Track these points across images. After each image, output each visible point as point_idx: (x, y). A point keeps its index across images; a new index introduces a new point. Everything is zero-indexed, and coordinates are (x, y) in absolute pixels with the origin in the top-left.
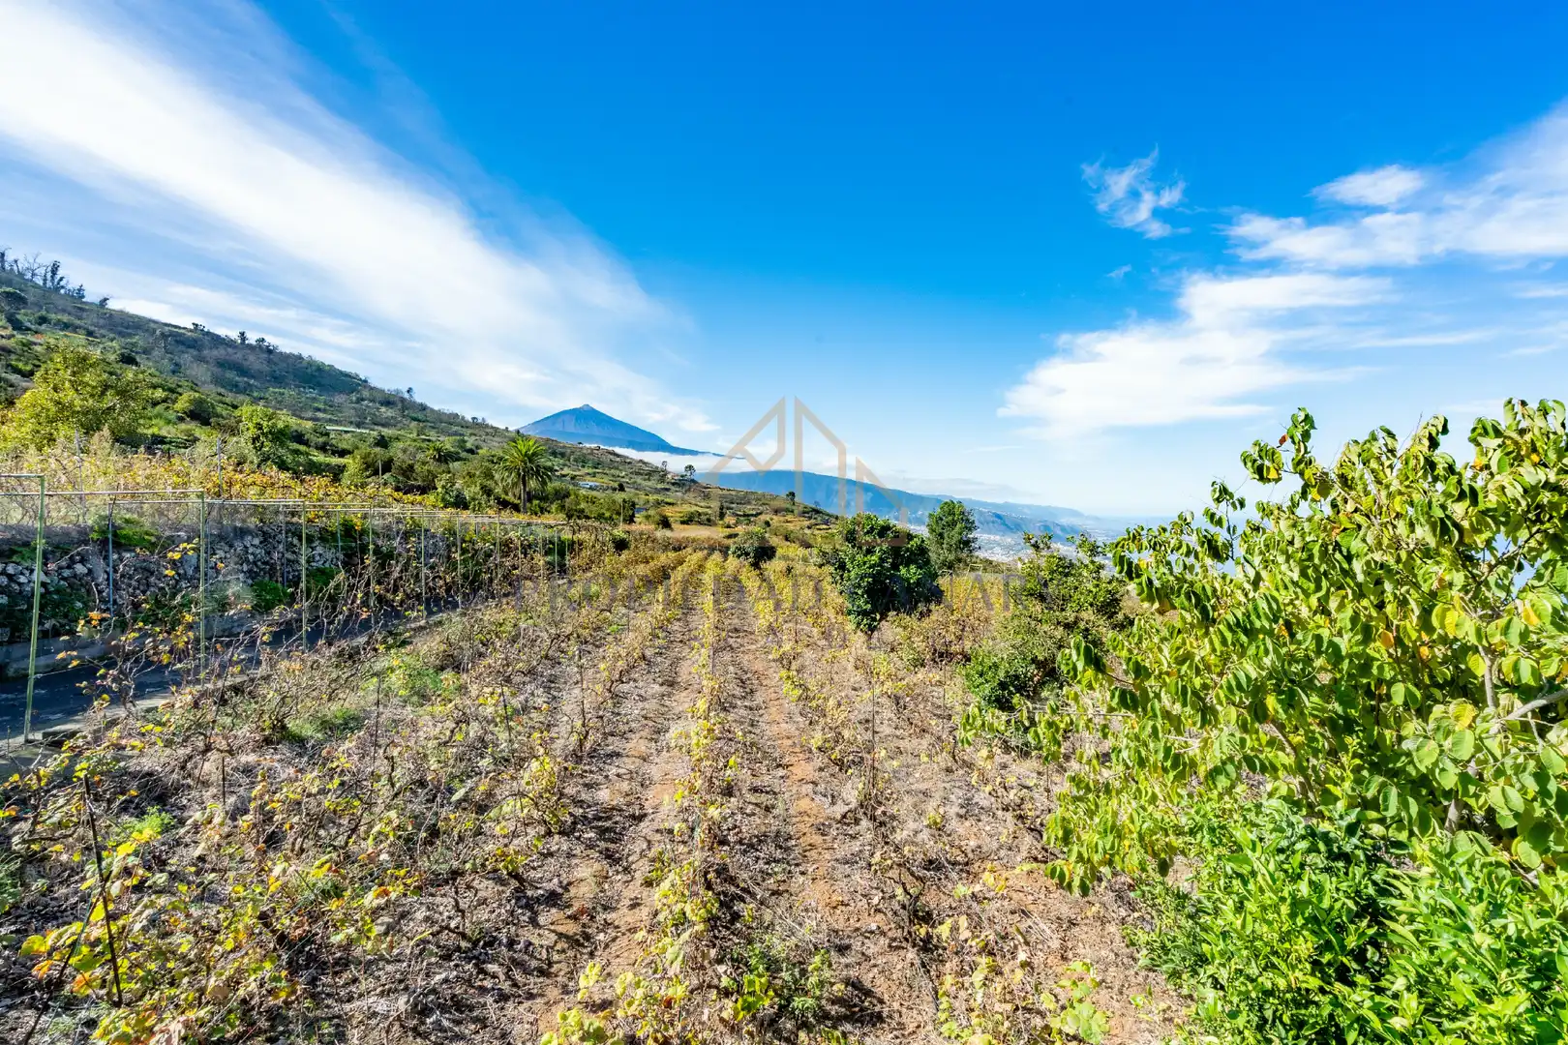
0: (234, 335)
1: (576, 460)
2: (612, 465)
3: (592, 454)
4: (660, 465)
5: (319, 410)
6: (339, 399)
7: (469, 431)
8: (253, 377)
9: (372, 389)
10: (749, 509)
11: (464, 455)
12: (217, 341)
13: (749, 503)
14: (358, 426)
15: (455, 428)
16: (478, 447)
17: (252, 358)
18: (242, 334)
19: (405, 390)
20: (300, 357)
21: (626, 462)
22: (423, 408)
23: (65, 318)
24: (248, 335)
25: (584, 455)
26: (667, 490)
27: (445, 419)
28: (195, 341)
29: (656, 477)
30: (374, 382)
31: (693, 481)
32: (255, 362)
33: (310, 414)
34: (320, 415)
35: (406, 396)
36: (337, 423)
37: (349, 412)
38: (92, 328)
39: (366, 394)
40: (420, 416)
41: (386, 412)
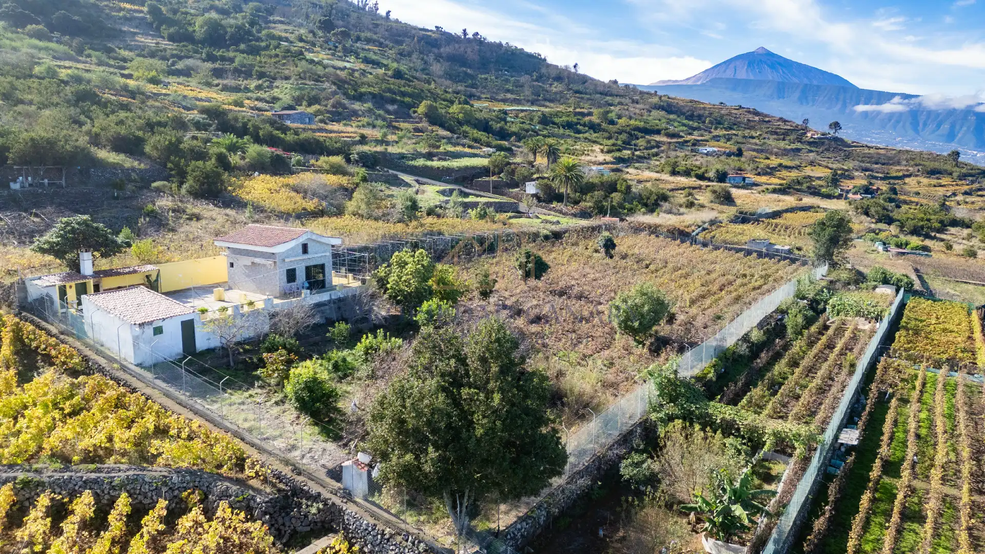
0: (460, 33)
1: (711, 123)
2: (750, 126)
3: (730, 114)
4: (800, 123)
5: (508, 91)
6: (524, 79)
7: (617, 100)
8: (470, 67)
9: (549, 66)
10: (894, 171)
11: (604, 125)
12: (450, 38)
13: (899, 163)
14: (533, 103)
15: (608, 98)
16: (620, 117)
17: (469, 50)
18: (465, 31)
19: (571, 65)
20: (500, 45)
21: (765, 120)
22: (584, 79)
23: (369, 35)
24: (468, 31)
25: (722, 116)
26: (798, 150)
27: (601, 89)
28: (436, 40)
29: (792, 137)
30: (550, 61)
31: (836, 139)
32: (471, 54)
33: (501, 96)
34: (509, 96)
35: (573, 70)
36: (517, 102)
37: (527, 92)
38: (382, 40)
39: (544, 70)
40: (581, 88)
41: (556, 87)
